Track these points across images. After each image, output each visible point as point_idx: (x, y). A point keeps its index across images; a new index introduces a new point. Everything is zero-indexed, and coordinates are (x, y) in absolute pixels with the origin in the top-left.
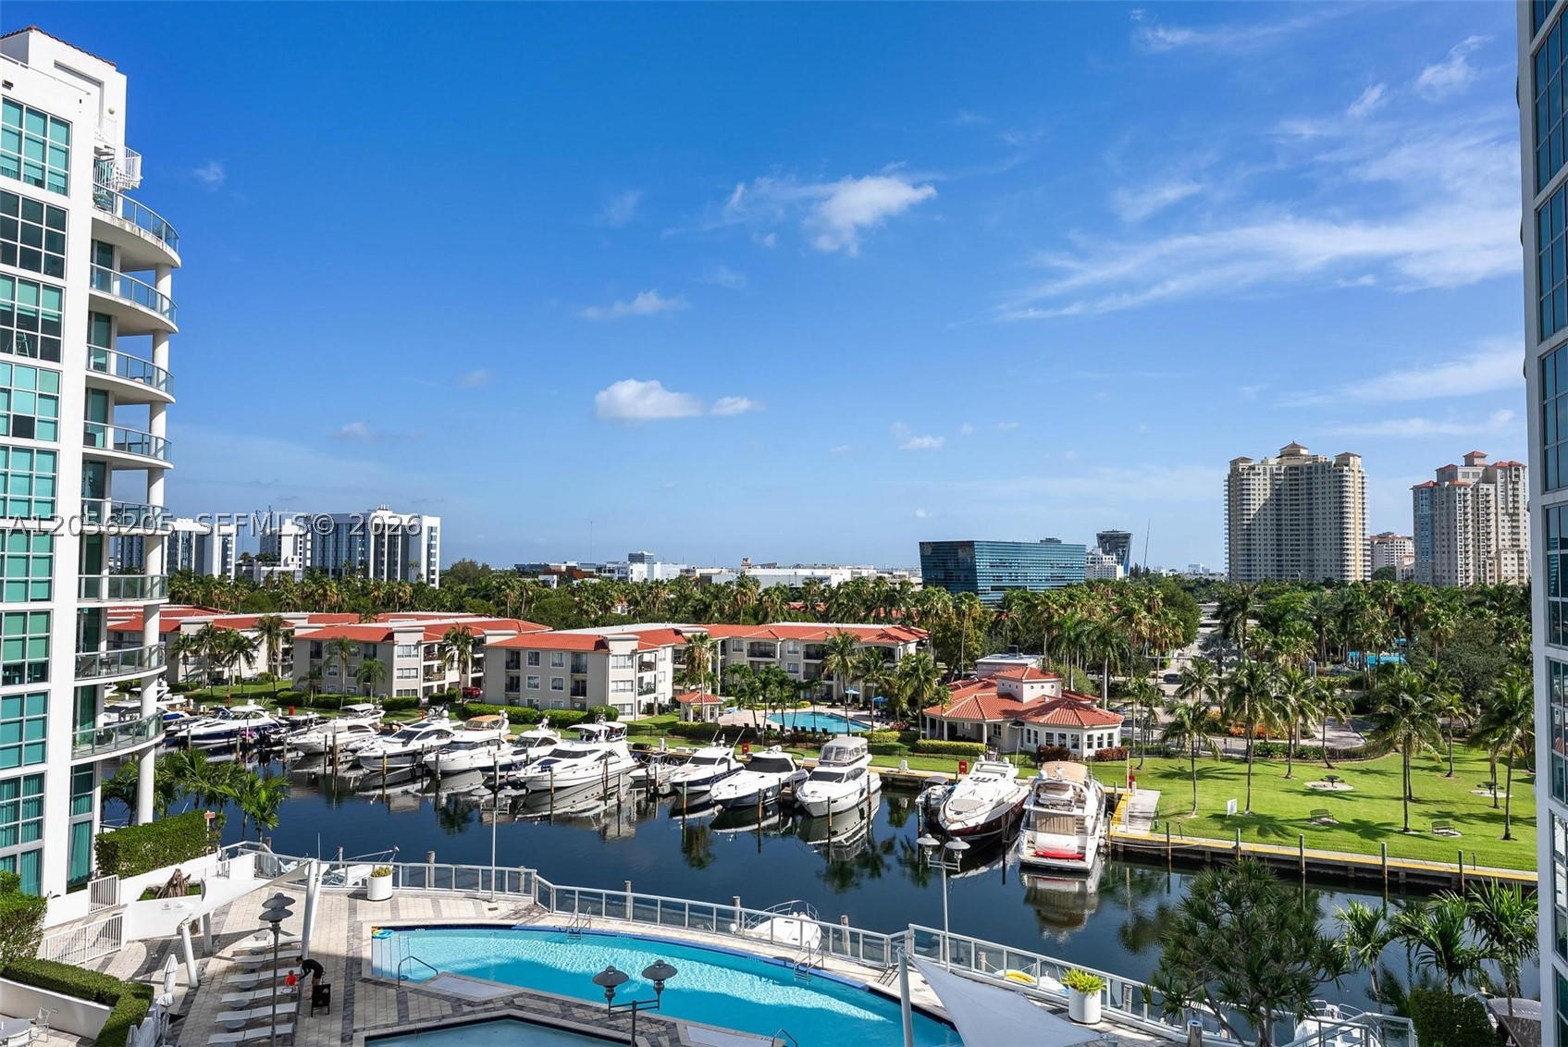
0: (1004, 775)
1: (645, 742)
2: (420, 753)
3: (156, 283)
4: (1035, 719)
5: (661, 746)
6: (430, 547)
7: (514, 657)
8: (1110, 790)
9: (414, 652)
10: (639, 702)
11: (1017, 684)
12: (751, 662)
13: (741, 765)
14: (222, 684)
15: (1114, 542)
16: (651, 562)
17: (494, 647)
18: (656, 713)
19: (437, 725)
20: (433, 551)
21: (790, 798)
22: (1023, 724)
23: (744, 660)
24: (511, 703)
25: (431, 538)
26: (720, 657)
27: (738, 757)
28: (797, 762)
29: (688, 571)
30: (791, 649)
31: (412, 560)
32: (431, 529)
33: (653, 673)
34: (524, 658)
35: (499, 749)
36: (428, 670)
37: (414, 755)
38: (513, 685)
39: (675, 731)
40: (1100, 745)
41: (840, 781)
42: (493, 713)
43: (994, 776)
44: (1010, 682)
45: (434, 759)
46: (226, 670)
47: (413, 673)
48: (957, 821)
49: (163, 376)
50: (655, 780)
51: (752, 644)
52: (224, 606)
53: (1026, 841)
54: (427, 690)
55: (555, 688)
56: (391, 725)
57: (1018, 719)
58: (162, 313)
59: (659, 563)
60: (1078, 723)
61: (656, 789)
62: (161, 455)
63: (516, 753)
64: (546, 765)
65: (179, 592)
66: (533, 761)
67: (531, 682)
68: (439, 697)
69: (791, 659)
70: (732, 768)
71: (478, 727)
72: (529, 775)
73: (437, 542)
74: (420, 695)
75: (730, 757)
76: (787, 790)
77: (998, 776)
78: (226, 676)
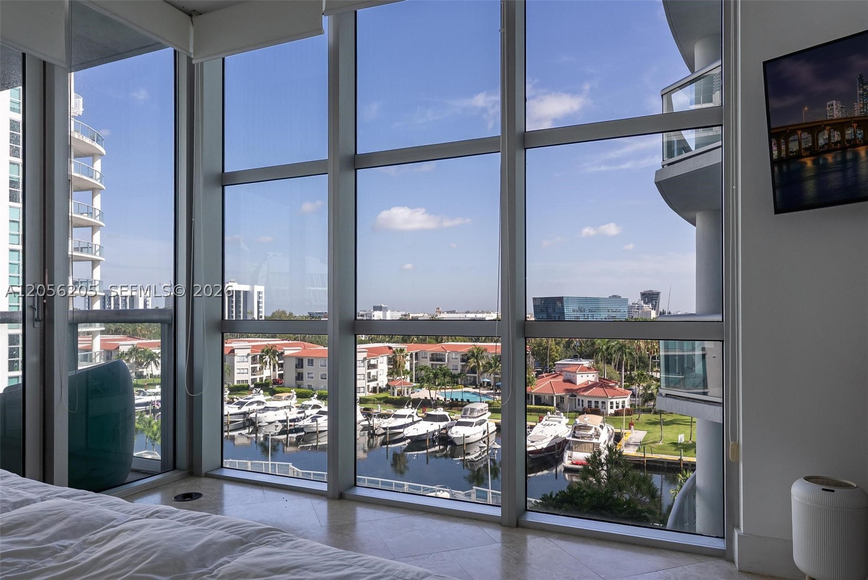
0: (560, 422)
1: (370, 407)
2: (248, 413)
3: (93, 164)
4: (582, 394)
5: (379, 409)
6: (259, 302)
7: (300, 363)
8: (619, 431)
9: (246, 360)
10: (368, 386)
11: (573, 374)
12: (432, 364)
13: (421, 418)
14: (143, 378)
15: (651, 297)
16: (386, 309)
17: (289, 356)
18: (378, 392)
19: (257, 398)
20: (260, 305)
21: (445, 435)
22: (575, 396)
23: (428, 363)
24: (299, 387)
25: (259, 298)
26: (414, 362)
27: (419, 415)
28: (452, 417)
29: (405, 315)
30: (454, 357)
31: (249, 310)
32: (259, 293)
33: (376, 370)
34: (305, 362)
35: (290, 410)
36: (254, 369)
37: (245, 414)
38: (300, 377)
39: (387, 401)
40: (617, 407)
41: (472, 426)
42: (289, 392)
43: (554, 423)
44: (570, 374)
45: (255, 416)
46: (145, 370)
47: (246, 371)
48: (531, 446)
49: (97, 213)
50: (373, 427)
51: (432, 354)
52: (144, 336)
53: (567, 456)
54: (254, 381)
55: (322, 378)
56: (233, 399)
57: (573, 393)
58: (96, 180)
59: (389, 311)
60: (605, 395)
61: (374, 431)
62: (98, 254)
63: (299, 413)
64: (314, 419)
65: (119, 328)
66: (308, 416)
67: (309, 376)
68: (260, 384)
69: (453, 362)
70: (415, 420)
71: (279, 399)
72: (305, 424)
73: (263, 300)
74: (250, 383)
75: (414, 414)
76: (444, 431)
77: (557, 423)
78: (145, 374)
